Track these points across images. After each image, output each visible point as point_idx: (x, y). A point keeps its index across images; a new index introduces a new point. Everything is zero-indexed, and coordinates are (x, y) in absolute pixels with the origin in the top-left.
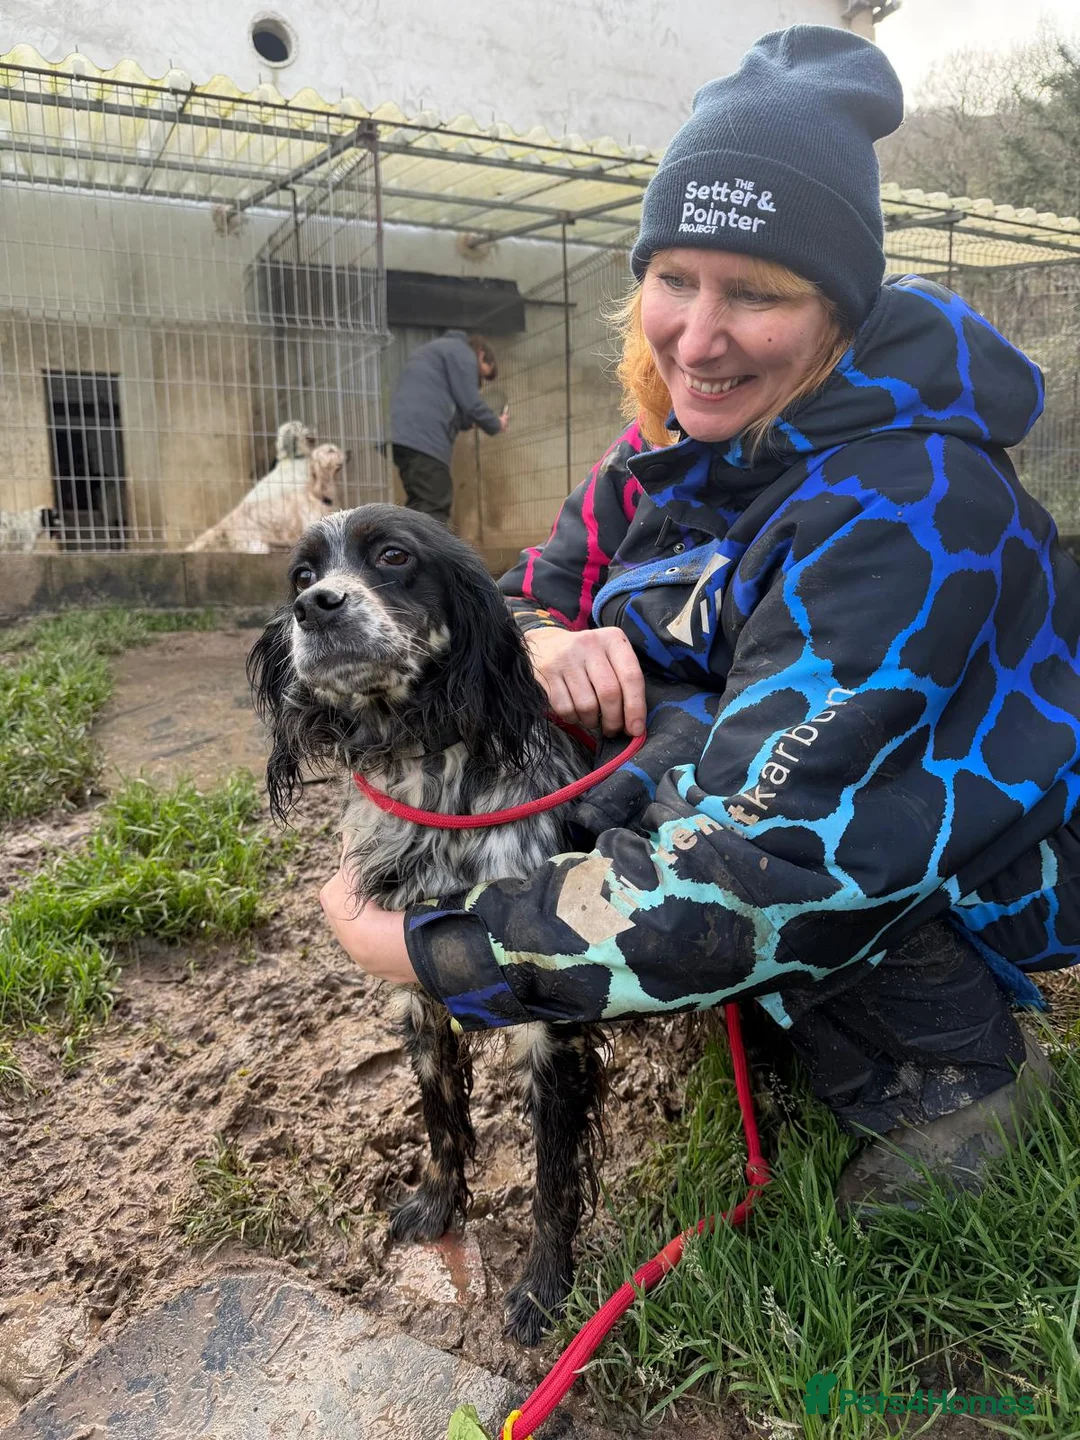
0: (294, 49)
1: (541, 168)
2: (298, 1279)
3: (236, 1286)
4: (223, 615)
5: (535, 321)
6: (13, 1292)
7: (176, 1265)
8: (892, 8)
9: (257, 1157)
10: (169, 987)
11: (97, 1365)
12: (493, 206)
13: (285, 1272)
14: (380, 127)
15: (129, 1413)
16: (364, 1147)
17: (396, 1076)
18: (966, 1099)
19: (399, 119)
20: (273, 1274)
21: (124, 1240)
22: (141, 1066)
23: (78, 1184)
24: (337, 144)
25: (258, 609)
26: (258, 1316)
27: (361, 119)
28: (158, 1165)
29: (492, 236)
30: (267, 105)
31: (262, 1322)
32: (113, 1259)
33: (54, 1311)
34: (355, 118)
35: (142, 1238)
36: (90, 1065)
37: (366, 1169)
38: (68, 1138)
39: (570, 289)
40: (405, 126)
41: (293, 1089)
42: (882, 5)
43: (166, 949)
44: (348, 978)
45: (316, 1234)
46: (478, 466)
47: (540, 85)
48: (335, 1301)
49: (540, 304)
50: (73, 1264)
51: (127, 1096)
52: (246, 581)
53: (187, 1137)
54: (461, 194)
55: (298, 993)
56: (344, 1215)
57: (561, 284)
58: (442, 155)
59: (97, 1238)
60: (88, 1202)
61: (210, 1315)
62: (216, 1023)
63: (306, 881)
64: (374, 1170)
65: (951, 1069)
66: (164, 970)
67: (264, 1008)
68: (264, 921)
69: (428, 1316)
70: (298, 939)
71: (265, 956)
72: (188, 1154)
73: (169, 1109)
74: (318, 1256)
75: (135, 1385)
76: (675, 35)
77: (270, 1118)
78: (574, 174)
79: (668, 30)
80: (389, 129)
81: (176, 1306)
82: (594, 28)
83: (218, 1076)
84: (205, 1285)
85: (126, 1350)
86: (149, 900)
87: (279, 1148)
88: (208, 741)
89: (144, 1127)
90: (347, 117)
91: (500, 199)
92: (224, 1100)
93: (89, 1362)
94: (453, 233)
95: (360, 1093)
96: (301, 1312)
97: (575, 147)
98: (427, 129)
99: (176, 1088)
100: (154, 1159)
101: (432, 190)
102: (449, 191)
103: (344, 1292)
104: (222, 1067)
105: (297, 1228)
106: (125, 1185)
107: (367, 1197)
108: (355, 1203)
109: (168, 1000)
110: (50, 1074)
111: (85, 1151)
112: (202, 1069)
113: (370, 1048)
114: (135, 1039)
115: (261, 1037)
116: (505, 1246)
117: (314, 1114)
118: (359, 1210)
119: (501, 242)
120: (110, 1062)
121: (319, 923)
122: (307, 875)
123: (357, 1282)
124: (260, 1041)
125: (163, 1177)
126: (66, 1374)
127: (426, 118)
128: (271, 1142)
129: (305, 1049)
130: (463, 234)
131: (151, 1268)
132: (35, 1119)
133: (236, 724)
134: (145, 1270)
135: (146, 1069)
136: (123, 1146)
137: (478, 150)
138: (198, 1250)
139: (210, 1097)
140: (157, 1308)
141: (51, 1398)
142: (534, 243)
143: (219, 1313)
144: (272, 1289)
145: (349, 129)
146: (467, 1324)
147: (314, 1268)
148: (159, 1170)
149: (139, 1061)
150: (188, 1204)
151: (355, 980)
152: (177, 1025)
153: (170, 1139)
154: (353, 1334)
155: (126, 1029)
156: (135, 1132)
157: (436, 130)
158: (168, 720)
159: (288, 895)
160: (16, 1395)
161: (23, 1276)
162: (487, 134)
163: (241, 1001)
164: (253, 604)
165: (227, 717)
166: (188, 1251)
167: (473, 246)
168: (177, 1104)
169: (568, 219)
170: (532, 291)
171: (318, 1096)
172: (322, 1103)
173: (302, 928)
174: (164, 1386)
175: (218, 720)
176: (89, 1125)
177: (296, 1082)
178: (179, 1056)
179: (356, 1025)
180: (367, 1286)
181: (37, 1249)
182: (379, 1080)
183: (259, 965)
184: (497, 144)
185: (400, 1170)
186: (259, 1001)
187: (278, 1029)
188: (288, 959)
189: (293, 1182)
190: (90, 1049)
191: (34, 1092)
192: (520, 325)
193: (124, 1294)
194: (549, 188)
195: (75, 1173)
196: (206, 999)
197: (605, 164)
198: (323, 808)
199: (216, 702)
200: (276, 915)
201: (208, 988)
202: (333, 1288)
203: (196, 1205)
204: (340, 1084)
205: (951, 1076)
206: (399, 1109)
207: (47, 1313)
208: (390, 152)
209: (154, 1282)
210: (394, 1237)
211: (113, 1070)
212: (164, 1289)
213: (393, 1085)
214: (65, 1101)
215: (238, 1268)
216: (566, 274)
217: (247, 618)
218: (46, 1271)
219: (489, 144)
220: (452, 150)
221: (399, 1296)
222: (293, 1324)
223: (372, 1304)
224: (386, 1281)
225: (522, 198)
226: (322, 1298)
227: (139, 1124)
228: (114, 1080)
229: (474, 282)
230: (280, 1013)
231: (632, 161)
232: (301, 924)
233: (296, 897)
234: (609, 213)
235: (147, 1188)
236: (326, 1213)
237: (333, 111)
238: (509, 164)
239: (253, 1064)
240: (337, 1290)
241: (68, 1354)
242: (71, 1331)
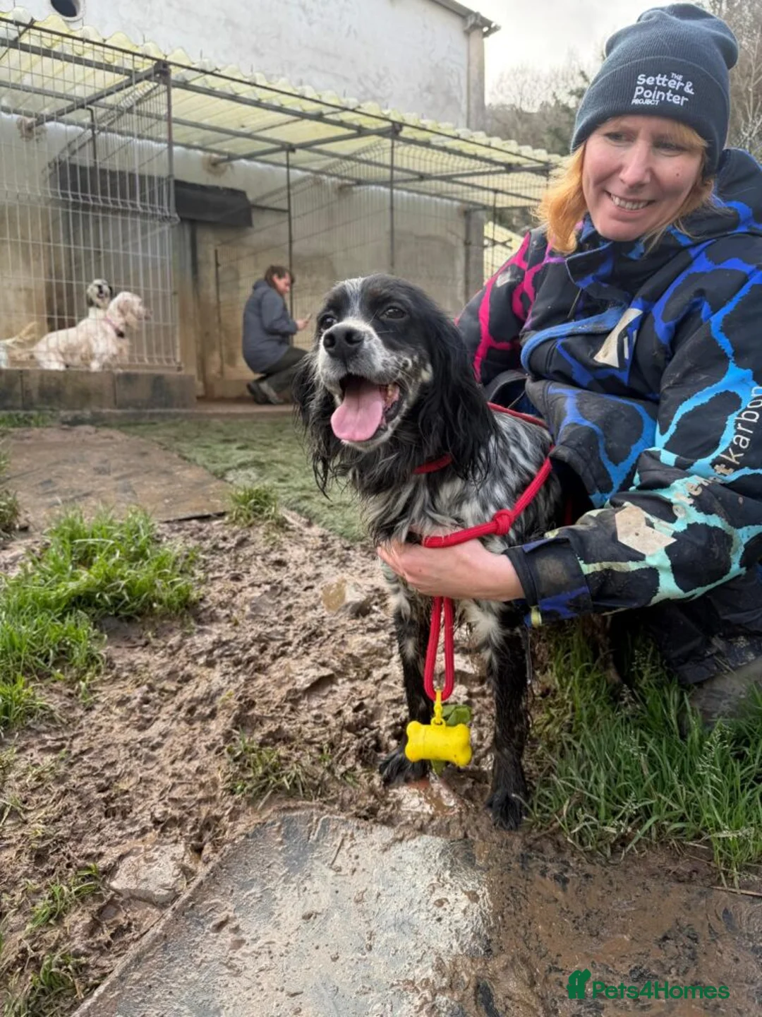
0: (82, 9)
1: (280, 109)
2: (331, 813)
3: (291, 821)
4: (51, 416)
5: (259, 220)
6: (119, 843)
7: (239, 812)
8: (496, 29)
9: (263, 744)
10: (137, 650)
11: (214, 877)
12: (237, 135)
13: (322, 809)
14: (171, 67)
15: (248, 903)
16: (342, 730)
17: (335, 692)
18: (751, 656)
19: (186, 63)
20: (314, 810)
21: (186, 804)
22: (142, 698)
23: (130, 774)
24: (134, 77)
25: (78, 412)
26: (313, 838)
27: (159, 60)
28: (189, 757)
29: (231, 157)
30: (88, 41)
31: (318, 840)
32: (186, 816)
33: (163, 848)
34: (153, 59)
35: (200, 801)
36: (98, 702)
37: (350, 744)
38: (108, 746)
39: (292, 198)
40: (189, 68)
41: (266, 703)
42: (489, 27)
43: (126, 625)
44: (274, 636)
45: (331, 785)
46: (220, 321)
47: (262, 55)
48: (363, 823)
49: (263, 209)
50: (156, 822)
51: (142, 718)
52: (69, 391)
53: (202, 738)
54: (214, 124)
55: (241, 646)
56: (346, 772)
57: (285, 193)
58: (210, 92)
59: (165, 804)
60: (143, 784)
61: (279, 839)
62: (188, 668)
63: (213, 579)
64: (355, 742)
65: (742, 638)
66: (127, 639)
67: (220, 656)
68: (195, 603)
69: (434, 823)
70: (223, 615)
71: (200, 627)
72: (209, 748)
73: (179, 723)
74: (337, 798)
75: (245, 886)
76: (355, 32)
77: (261, 720)
78: (303, 116)
79: (350, 27)
80: (178, 68)
81: (254, 835)
82: (300, 19)
83: (206, 699)
84: (270, 821)
85: (230, 865)
86: (112, 589)
87: (278, 737)
88: (87, 495)
89: (164, 735)
90: (148, 57)
91: (242, 130)
92: (219, 714)
93: (208, 875)
94: (200, 153)
95: (315, 703)
96: (343, 831)
97: (308, 96)
98: (205, 72)
99: (179, 709)
100: (186, 753)
101: (194, 120)
102: (206, 122)
103: (366, 818)
104: (209, 694)
105: (316, 782)
106: (170, 770)
107: (357, 760)
108: (349, 765)
109: (139, 658)
110: (71, 709)
111: (128, 754)
112: (196, 695)
113: (314, 673)
114: (127, 683)
115: (226, 674)
116: (463, 781)
117: (290, 716)
118: (354, 769)
119: (235, 163)
120: (118, 698)
121: (233, 605)
122: (211, 575)
123: (373, 811)
124: (227, 677)
125: (196, 763)
126: (194, 885)
127: (204, 63)
128: (270, 734)
129: (261, 680)
130: (208, 155)
131: (223, 816)
132: (74, 737)
133: (103, 485)
134: (218, 819)
135: (146, 701)
136: (153, 748)
137: (238, 91)
138: (251, 802)
139: (208, 712)
140: (243, 837)
141: (190, 899)
142: (259, 165)
143: (285, 836)
144: (318, 820)
145: (145, 66)
146: (464, 824)
147: (336, 807)
148: (190, 760)
149: (140, 696)
150: (229, 776)
151: (279, 637)
152: (157, 672)
153: (191, 739)
154: (387, 840)
155: (116, 678)
156: (159, 739)
157: (212, 73)
158: (49, 481)
159: (203, 587)
160: (155, 904)
161: (119, 833)
162: (247, 80)
163: (200, 654)
164: (74, 409)
165: (93, 480)
166: (244, 803)
167: (215, 164)
168: (183, 719)
169: (291, 148)
170: (257, 200)
171: (289, 705)
172: (292, 710)
173: (223, 608)
174: (265, 885)
175: (87, 481)
176: (121, 738)
177: (265, 699)
178: (167, 691)
179: (296, 662)
180: (380, 813)
181: (124, 815)
182: (325, 694)
183: (198, 632)
184: (254, 88)
185: (368, 743)
186: (216, 652)
187: (236, 669)
188: (218, 628)
189: (302, 755)
190: (95, 692)
191: (65, 720)
192: (248, 222)
193: (208, 835)
194: (281, 125)
195: (126, 767)
196: (171, 655)
197: (325, 110)
198: (203, 534)
199: (80, 470)
200: (201, 600)
201: (171, 647)
202: (357, 816)
203: (235, 776)
204: (300, 698)
205: (742, 642)
206: (348, 709)
207: (157, 850)
208: (174, 86)
209: (231, 824)
210: (387, 782)
211: (122, 702)
212: (240, 828)
213: (336, 696)
214: (91, 726)
215: (288, 809)
216: (289, 186)
217: (69, 419)
218: (137, 828)
219: (248, 87)
220: (218, 89)
221: (406, 816)
222: (340, 839)
223: (389, 822)
224: (393, 808)
225: (260, 130)
226: (354, 823)
227: (160, 734)
228: (124, 708)
229: (215, 190)
230: (233, 658)
231: (345, 109)
232: (222, 605)
233: (211, 589)
234: (318, 147)
235: (188, 772)
236: (333, 773)
237: (137, 51)
238: (257, 104)
239: (231, 690)
240: (360, 817)
241: (187, 873)
242: (183, 859)
